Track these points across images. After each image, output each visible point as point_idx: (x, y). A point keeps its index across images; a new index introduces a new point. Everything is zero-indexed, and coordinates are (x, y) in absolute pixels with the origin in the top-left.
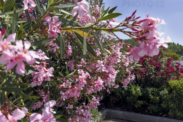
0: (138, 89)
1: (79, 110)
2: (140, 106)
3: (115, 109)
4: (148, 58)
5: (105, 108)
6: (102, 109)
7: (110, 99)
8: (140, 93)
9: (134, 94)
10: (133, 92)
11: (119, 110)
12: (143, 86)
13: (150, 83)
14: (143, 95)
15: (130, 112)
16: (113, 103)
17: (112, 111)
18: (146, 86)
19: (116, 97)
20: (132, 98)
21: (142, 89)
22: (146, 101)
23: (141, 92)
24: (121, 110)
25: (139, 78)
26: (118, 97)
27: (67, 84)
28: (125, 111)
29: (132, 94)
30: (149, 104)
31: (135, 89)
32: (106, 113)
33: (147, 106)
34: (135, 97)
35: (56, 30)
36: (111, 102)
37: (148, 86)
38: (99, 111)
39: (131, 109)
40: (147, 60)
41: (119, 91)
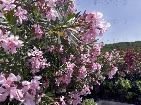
0: (127, 82)
1: (71, 94)
2: (131, 97)
3: (109, 100)
4: (134, 56)
5: (100, 99)
6: (98, 100)
7: (104, 91)
8: (129, 86)
9: (124, 87)
10: (123, 85)
11: (113, 101)
12: (132, 79)
13: (138, 77)
14: (132, 88)
15: (122, 103)
16: (107, 95)
17: (107, 102)
18: (135, 79)
19: (109, 90)
20: (123, 90)
21: (130, 82)
22: (136, 92)
23: (131, 85)
24: (114, 101)
25: (128, 73)
26: (111, 90)
27: (60, 73)
28: (118, 102)
29: (122, 87)
30: (139, 95)
31: (125, 82)
32: (101, 103)
33: (137, 97)
34: (126, 89)
35: (40, 32)
36: (105, 94)
37: (137, 80)
38: (95, 102)
39: (123, 100)
40: (133, 58)
41: (111, 85)
